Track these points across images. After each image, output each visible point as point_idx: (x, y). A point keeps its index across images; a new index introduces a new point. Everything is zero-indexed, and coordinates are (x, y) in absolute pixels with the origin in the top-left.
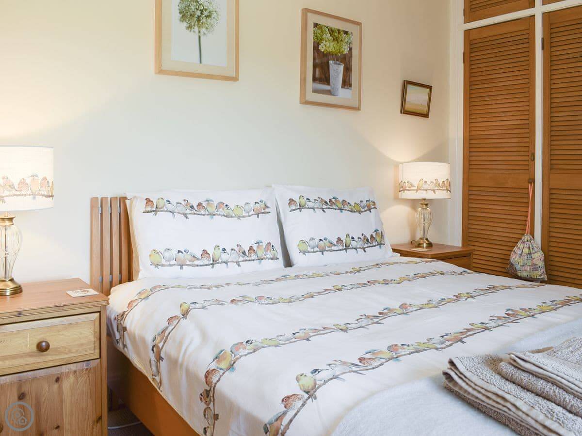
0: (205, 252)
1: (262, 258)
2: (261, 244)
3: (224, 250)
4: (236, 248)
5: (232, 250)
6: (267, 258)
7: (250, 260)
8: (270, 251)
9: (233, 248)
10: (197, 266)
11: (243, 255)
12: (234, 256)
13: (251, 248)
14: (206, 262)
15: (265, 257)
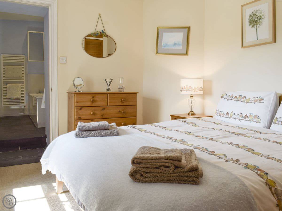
0: (228, 113)
1: (252, 120)
2: (252, 115)
3: (234, 113)
4: (240, 114)
5: (238, 114)
6: (254, 121)
7: (245, 120)
8: (256, 119)
9: (238, 113)
10: (225, 117)
11: (242, 117)
12: (238, 117)
13: (246, 115)
14: (228, 117)
15: (253, 120)
